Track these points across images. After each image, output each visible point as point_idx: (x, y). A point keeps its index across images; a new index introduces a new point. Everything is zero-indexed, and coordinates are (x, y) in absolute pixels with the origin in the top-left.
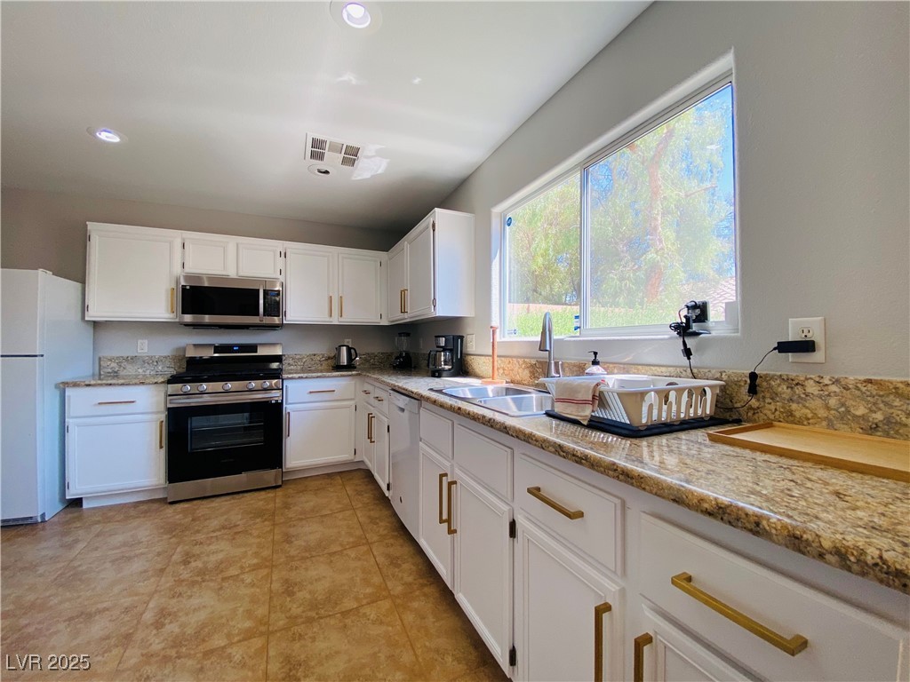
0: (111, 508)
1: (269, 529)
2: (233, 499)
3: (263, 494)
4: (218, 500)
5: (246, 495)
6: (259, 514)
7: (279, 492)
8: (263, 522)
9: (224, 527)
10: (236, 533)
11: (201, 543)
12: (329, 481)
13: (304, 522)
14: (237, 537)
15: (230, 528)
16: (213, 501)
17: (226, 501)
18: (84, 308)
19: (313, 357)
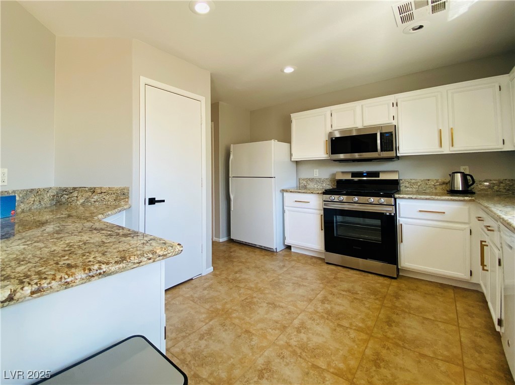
0: (302, 255)
1: (377, 306)
2: (361, 274)
3: (381, 279)
4: (352, 271)
5: (370, 275)
6: (374, 292)
7: (394, 283)
8: (375, 299)
9: (349, 291)
10: (355, 298)
11: (334, 295)
12: (441, 291)
13: (407, 315)
14: (355, 301)
15: (352, 293)
16: (348, 271)
17: (356, 274)
18: (291, 155)
19: (427, 182)
